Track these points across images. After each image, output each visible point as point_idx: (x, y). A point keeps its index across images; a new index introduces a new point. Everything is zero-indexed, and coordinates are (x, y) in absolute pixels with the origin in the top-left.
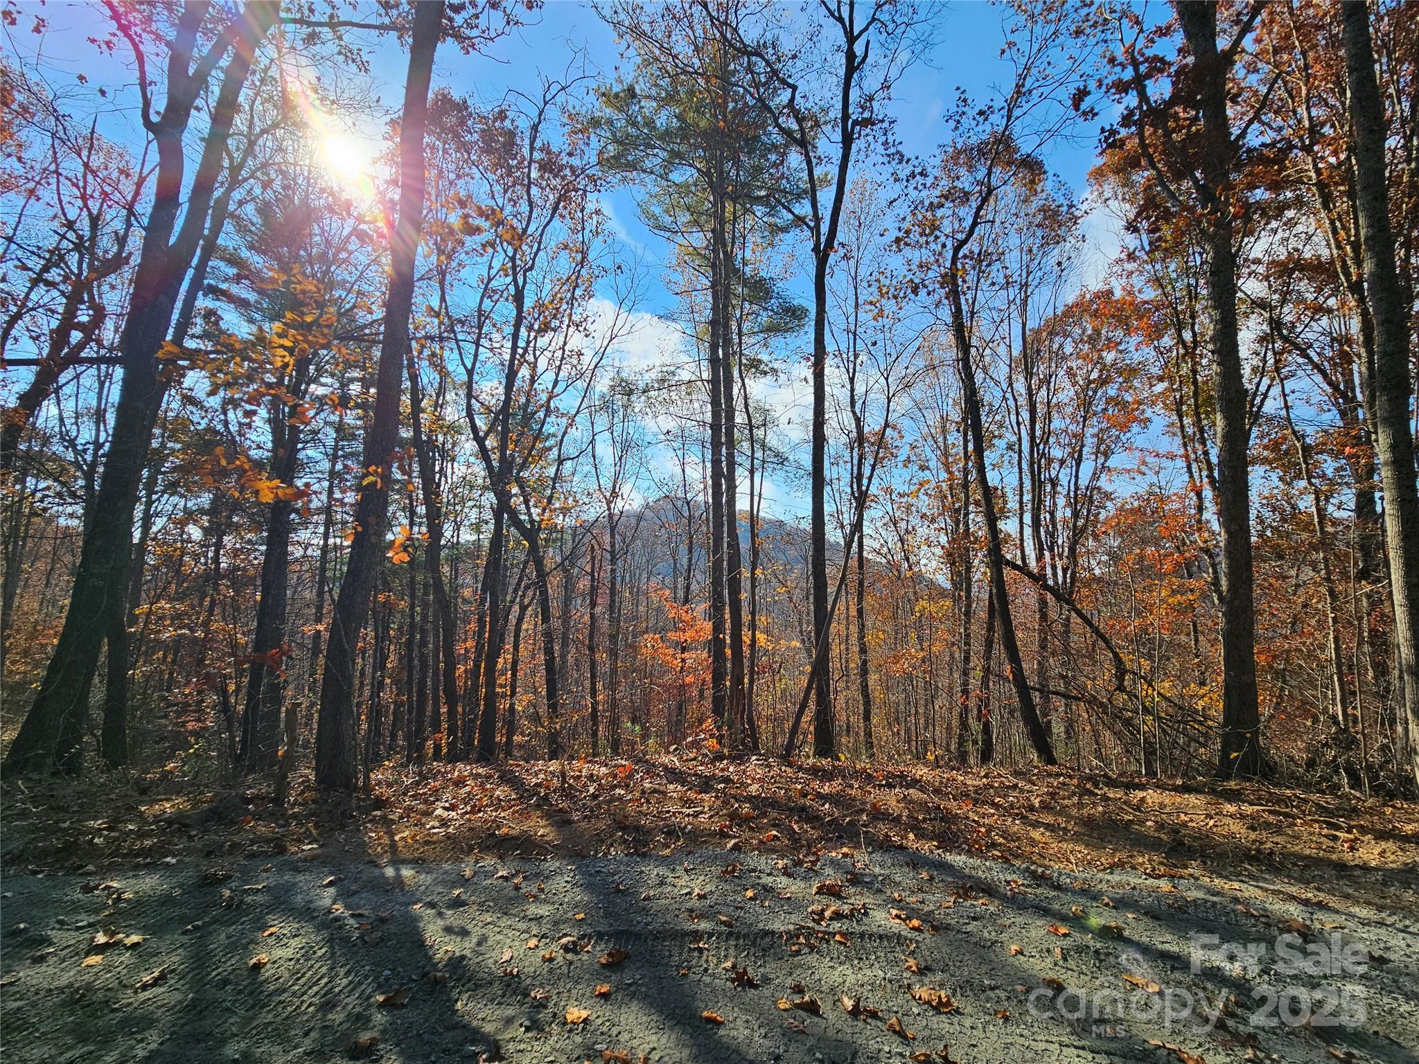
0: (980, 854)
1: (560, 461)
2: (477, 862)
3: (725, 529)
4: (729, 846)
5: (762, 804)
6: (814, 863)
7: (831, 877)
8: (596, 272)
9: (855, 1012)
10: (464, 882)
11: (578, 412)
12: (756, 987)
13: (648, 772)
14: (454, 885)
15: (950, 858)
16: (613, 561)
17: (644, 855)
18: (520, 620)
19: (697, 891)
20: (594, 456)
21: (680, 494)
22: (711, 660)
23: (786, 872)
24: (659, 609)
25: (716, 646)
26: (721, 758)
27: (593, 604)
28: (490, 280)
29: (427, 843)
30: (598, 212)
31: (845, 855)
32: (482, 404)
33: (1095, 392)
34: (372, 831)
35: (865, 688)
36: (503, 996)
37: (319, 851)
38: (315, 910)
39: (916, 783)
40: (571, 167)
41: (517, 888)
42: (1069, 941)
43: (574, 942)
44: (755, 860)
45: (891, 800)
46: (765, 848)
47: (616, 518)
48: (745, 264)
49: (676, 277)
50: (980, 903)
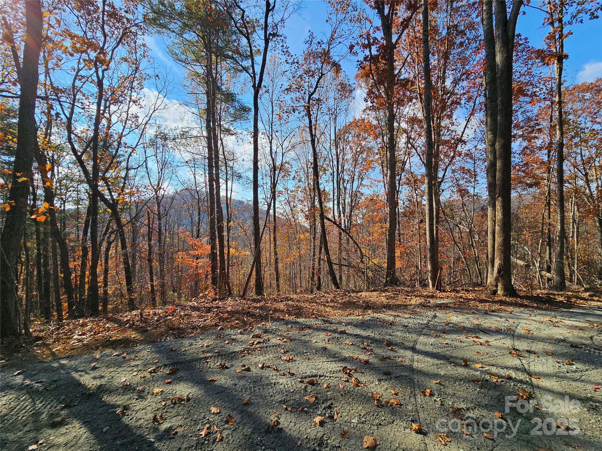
0: (309, 317)
1: (128, 169)
2: (101, 352)
3: (216, 204)
4: (218, 329)
5: (232, 313)
6: (251, 329)
7: (257, 332)
8: (144, 76)
9: (262, 368)
10: (96, 360)
11: (137, 145)
12: (228, 368)
13: (182, 309)
14: (91, 362)
15: (298, 320)
16: (159, 219)
17: (183, 337)
18: (108, 249)
19: (205, 345)
20: (147, 168)
21: (194, 187)
22: (210, 262)
23: (241, 333)
24: (184, 241)
25: (213, 256)
26: (215, 300)
27: (150, 240)
28: (79, 70)
29: (72, 349)
30: (144, 45)
31: (263, 325)
32: (76, 135)
33: (359, 156)
34: (37, 350)
35: (276, 269)
36: (124, 392)
37: (7, 363)
38: (12, 385)
39: (291, 299)
40: (127, 18)
41: (124, 358)
42: (331, 336)
43: (154, 370)
44: (228, 331)
45: (281, 306)
46: (232, 327)
47: (160, 199)
48: (222, 84)
49: (188, 84)
50: (306, 331)
